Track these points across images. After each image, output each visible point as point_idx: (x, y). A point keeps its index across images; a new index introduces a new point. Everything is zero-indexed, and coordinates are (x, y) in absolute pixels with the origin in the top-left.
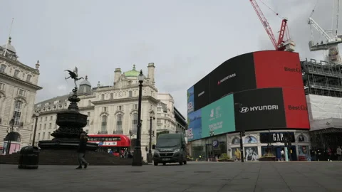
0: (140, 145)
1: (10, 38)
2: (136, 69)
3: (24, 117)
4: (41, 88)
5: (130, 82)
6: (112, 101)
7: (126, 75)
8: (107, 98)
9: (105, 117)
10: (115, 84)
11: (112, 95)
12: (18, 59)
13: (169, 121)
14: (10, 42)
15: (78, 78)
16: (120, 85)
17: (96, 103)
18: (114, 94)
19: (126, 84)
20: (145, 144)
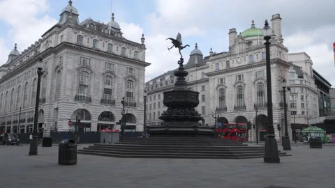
0: (272, 123)
1: (113, 15)
2: (255, 26)
3: (136, 97)
4: (149, 64)
5: (249, 43)
6: (229, 70)
7: (243, 35)
8: (223, 66)
9: (222, 91)
10: (230, 48)
11: (228, 63)
12: (123, 35)
13: (308, 88)
14: (113, 18)
15: (183, 45)
16: (237, 49)
17: (210, 75)
18: (231, 62)
19: (244, 47)
20: (276, 121)
